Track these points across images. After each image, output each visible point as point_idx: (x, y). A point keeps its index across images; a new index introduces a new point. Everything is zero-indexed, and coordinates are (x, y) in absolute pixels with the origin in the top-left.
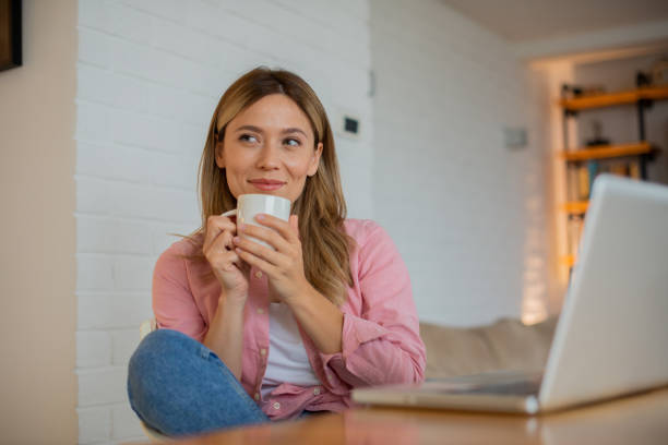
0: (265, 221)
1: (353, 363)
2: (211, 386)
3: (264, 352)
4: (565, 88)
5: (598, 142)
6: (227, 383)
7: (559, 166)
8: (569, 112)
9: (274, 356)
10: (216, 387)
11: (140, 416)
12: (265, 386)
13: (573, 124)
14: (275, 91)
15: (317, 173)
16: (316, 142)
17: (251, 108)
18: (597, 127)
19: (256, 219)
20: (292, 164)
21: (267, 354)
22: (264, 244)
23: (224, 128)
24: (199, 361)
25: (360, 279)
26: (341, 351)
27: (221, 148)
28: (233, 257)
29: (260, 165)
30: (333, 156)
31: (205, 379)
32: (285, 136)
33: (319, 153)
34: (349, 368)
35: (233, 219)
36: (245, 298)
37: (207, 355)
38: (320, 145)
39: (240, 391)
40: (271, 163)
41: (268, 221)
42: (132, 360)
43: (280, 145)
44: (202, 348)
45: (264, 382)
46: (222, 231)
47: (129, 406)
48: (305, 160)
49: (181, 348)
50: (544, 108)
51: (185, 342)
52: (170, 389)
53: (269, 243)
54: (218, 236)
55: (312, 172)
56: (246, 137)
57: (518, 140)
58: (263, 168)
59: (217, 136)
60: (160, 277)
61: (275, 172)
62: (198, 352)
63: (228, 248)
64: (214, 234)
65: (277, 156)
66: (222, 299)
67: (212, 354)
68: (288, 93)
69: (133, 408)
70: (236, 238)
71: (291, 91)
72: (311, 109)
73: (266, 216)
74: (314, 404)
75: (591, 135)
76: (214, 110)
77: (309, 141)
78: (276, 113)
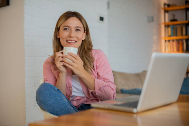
0: (70, 54)
1: (97, 93)
2: (57, 98)
3: (71, 88)
4: (165, 4)
5: (174, 20)
6: (62, 97)
7: (163, 27)
8: (166, 11)
9: (74, 89)
10: (59, 98)
11: (39, 105)
12: (72, 97)
13: (167, 15)
14: (73, 16)
15: (85, 40)
16: (84, 31)
17: (67, 21)
18: (174, 16)
19: (68, 54)
20: (78, 36)
21: (72, 89)
22: (70, 61)
23: (59, 27)
24: (54, 92)
25: (96, 68)
26: (94, 89)
27: (59, 33)
28: (62, 64)
29: (70, 36)
30: (89, 34)
31: (56, 97)
32: (76, 29)
33: (85, 34)
34: (96, 94)
35: (62, 53)
36: (66, 74)
37: (56, 90)
38: (85, 32)
39: (65, 99)
40: (72, 35)
41: (71, 54)
42: (37, 91)
43: (75, 31)
44: (55, 88)
45: (72, 96)
46: (59, 57)
47: (36, 103)
48: (81, 35)
49: (50, 88)
50: (159, 10)
51: (51, 86)
52: (47, 99)
53: (72, 60)
54: (58, 58)
55: (83, 39)
56: (66, 29)
57: (151, 20)
58: (70, 37)
59: (57, 29)
60: (45, 67)
61: (74, 38)
62: (54, 89)
63: (61, 62)
64: (57, 58)
65: (74, 34)
66: (60, 74)
67: (58, 89)
68: (77, 17)
69: (37, 103)
70: (63, 59)
71: (78, 16)
72: (83, 21)
73: (71, 53)
74: (85, 102)
75: (172, 18)
76: (56, 22)
77: (82, 30)
78: (73, 22)
